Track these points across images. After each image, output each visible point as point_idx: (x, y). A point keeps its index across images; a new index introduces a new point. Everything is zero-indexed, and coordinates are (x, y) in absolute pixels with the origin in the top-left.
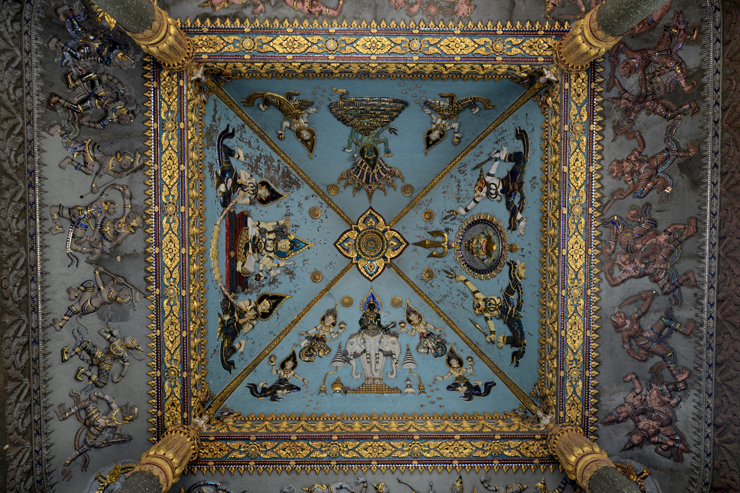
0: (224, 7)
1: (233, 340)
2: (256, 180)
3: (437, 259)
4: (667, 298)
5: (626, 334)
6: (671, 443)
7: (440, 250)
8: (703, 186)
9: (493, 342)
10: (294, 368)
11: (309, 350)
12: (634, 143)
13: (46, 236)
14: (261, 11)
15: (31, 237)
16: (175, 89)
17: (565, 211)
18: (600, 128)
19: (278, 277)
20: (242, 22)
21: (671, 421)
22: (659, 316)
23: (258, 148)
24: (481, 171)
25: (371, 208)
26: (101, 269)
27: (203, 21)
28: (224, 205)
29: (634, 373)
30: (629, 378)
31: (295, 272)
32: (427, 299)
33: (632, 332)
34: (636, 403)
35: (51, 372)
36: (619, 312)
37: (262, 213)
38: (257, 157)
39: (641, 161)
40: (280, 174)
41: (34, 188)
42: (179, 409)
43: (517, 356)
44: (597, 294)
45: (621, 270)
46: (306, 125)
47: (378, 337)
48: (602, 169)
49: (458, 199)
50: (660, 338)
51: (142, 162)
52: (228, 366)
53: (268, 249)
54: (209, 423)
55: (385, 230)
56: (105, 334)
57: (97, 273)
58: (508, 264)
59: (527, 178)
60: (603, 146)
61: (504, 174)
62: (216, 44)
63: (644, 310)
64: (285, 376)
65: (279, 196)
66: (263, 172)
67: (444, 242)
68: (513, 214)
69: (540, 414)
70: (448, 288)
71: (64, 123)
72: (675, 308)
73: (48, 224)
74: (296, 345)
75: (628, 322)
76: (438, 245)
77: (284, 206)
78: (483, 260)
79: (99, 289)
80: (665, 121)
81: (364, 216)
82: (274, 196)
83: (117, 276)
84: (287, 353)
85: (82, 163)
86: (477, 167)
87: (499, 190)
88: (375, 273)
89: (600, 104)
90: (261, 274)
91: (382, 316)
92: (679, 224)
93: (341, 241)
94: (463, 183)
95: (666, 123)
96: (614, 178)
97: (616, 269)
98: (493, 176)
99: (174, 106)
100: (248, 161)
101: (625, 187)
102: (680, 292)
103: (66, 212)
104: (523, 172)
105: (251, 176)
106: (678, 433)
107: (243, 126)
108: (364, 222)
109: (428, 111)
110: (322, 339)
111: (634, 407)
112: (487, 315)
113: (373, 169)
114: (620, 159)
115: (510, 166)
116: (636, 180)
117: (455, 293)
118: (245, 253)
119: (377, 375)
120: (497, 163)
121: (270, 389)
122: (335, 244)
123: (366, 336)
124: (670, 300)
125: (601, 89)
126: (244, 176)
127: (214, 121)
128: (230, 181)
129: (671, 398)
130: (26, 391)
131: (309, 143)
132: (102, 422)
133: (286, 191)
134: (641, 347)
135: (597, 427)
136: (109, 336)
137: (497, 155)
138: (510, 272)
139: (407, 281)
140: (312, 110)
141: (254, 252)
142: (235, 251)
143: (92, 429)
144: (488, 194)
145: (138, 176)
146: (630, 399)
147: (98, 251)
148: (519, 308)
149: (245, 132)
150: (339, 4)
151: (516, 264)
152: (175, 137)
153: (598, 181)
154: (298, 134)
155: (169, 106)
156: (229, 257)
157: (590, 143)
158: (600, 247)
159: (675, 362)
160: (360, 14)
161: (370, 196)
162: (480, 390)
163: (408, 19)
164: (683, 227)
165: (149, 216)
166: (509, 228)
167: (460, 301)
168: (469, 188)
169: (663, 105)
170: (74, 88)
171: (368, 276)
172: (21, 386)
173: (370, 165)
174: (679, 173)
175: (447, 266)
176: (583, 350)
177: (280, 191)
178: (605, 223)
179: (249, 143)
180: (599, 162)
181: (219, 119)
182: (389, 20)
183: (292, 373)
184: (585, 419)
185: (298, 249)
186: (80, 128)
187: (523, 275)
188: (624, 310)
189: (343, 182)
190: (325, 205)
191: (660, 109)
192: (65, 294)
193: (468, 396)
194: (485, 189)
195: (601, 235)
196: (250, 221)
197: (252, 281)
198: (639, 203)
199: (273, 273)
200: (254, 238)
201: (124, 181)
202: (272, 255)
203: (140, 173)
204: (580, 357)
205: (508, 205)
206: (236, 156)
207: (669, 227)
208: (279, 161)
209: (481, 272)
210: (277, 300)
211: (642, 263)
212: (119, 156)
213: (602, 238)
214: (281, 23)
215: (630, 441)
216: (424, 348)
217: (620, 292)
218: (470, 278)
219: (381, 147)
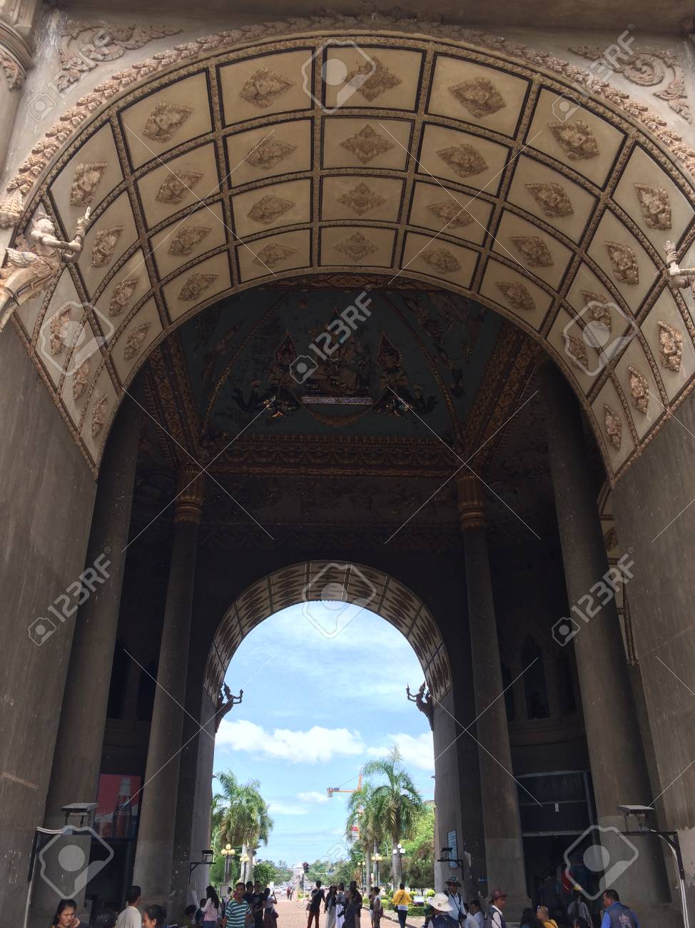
13: (320, 520)
15: (320, 529)
38: (254, 362)
41: (291, 526)
65: (288, 339)
100: (259, 375)
145: (280, 480)
165: (308, 478)
192: (357, 510)
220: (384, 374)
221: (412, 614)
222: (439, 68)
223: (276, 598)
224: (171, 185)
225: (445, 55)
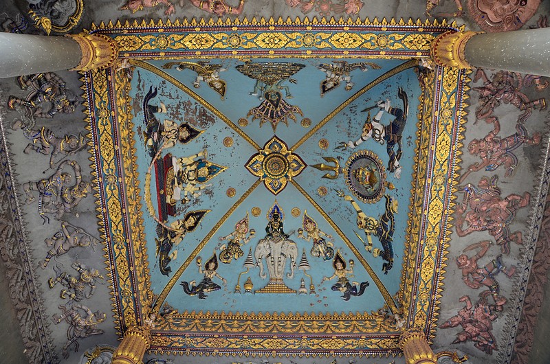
0: (140, 10)
1: (168, 253)
2: (178, 124)
3: (330, 180)
4: (500, 247)
5: (465, 270)
6: (486, 343)
7: (333, 173)
8: (539, 171)
9: (370, 251)
10: (215, 269)
11: (227, 254)
12: (491, 126)
13: (24, 207)
14: (172, 12)
15: (14, 211)
16: (104, 84)
17: (429, 181)
18: (465, 114)
19: (200, 198)
20: (156, 23)
21: (488, 329)
22: (492, 259)
23: (177, 98)
24: (369, 115)
25: (275, 136)
26: (67, 224)
27: (123, 24)
28: (153, 155)
29: (468, 296)
30: (464, 299)
31: (213, 191)
32: (321, 210)
33: (470, 270)
34: (466, 316)
35: (44, 296)
36: (462, 255)
37: (184, 150)
38: (178, 105)
39: (496, 142)
40: (198, 114)
41: (10, 175)
42: (134, 316)
43: (387, 267)
44: (448, 243)
45: (468, 225)
46: (217, 79)
47: (281, 242)
48: (463, 147)
49: (349, 134)
50: (491, 276)
51: (85, 143)
52: (166, 271)
53: (190, 178)
54: (155, 321)
55: (288, 154)
56: (76, 268)
57: (64, 226)
58: (386, 197)
59: (405, 134)
60: (465, 128)
61: (387, 123)
62: (135, 43)
63: (481, 255)
64: (209, 276)
65: (197, 133)
66: (183, 116)
67: (336, 167)
68: (392, 160)
69: (397, 317)
70: (337, 204)
71: (23, 118)
72: (504, 255)
73: (23, 198)
74: (216, 249)
75: (468, 262)
76: (331, 169)
77: (202, 140)
78: (366, 188)
79: (67, 238)
80: (518, 111)
81: (270, 143)
82: (193, 134)
83: (78, 228)
84: (211, 256)
85: (41, 147)
86: (365, 110)
87: (382, 136)
88: (279, 188)
89: (467, 93)
90: (186, 198)
91: (284, 224)
92: (517, 195)
93: (250, 163)
94: (353, 121)
95: (519, 113)
96: (472, 154)
97: (465, 224)
98: (378, 122)
99: (105, 98)
100: (170, 111)
101: (480, 161)
102: (509, 245)
103: (34, 187)
104: (402, 128)
105: (173, 123)
106: (491, 336)
107: (164, 83)
108: (269, 148)
109: (323, 70)
110: (237, 244)
111: (464, 318)
112: (367, 231)
113: (276, 107)
114: (479, 139)
115: (393, 118)
116: (489, 156)
117: (343, 208)
118: (172, 188)
119: (279, 276)
120: (382, 112)
121: (198, 287)
122: (245, 166)
123: (271, 242)
124: (501, 249)
125: (469, 80)
126: (167, 125)
127: (140, 89)
128: (156, 134)
129: (491, 314)
130: (30, 313)
131: (221, 90)
132: (83, 323)
133: (203, 128)
134: (475, 279)
135: (436, 330)
136: (79, 269)
137: (382, 106)
138: (386, 204)
139: (305, 194)
140: (222, 70)
141: (179, 184)
142: (164, 189)
143: (77, 328)
144: (373, 136)
145: (84, 154)
146: (462, 313)
147: (62, 211)
148: (391, 233)
149: (166, 87)
150: (240, 3)
151: (391, 199)
152: (109, 123)
153: (459, 157)
154: (211, 85)
155: (101, 98)
156: (159, 194)
157: (455, 126)
158: (455, 208)
159: (497, 291)
160: (260, 11)
161: (274, 128)
162: (356, 291)
163: (302, 16)
164: (519, 198)
165: (95, 185)
166: (388, 169)
167: (347, 216)
168: (357, 126)
169: (519, 97)
170: (26, 88)
171: (273, 191)
172: (27, 312)
173: (274, 105)
174: (523, 155)
175: (338, 187)
176: (432, 281)
177: (197, 128)
178: (460, 189)
179: (170, 95)
180: (461, 142)
181: (143, 86)
182: (285, 17)
183: (214, 273)
184: (428, 326)
185: (215, 173)
186: (35, 119)
187: (396, 211)
188: (467, 253)
189: (251, 117)
190: (236, 134)
191: (516, 100)
192: (44, 244)
193: (347, 296)
194: (371, 132)
195: (456, 199)
196: (174, 161)
197: (178, 205)
198: (489, 174)
199: (195, 196)
200: (179, 173)
201: (73, 157)
202: (194, 182)
203: (84, 151)
204: (429, 286)
205: (389, 151)
206: (160, 110)
207: (509, 196)
208: (196, 103)
209: (364, 197)
210: (199, 215)
211: (485, 221)
212: (67, 139)
213: (457, 201)
214: (190, 22)
215: (458, 338)
216: (316, 252)
217: (465, 241)
218: (356, 199)
219: (283, 92)
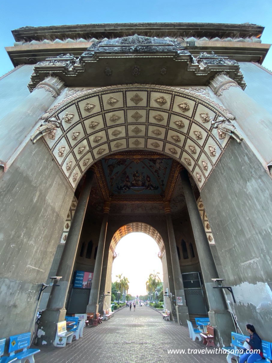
19: (143, 176)
31: (142, 172)
35: (153, 213)
37: (131, 180)
40: (124, 175)
66: (124, 179)
71: (120, 211)
73: (133, 213)
77: (130, 175)
90: (142, 180)
100: (122, 183)
105: (125, 182)
133: (127, 174)
147: (137, 208)
185: (138, 172)
186: (120, 209)
189: (124, 165)
192: (143, 211)
197: (143, 182)
199: (142, 177)
202: (139, 177)
210: (147, 176)
220: (148, 182)
221: (156, 235)
222: (151, 95)
223: (126, 232)
224: (92, 124)
225: (153, 91)
